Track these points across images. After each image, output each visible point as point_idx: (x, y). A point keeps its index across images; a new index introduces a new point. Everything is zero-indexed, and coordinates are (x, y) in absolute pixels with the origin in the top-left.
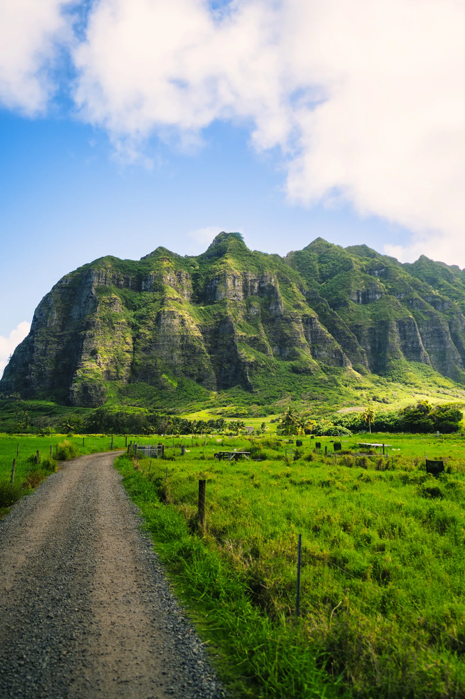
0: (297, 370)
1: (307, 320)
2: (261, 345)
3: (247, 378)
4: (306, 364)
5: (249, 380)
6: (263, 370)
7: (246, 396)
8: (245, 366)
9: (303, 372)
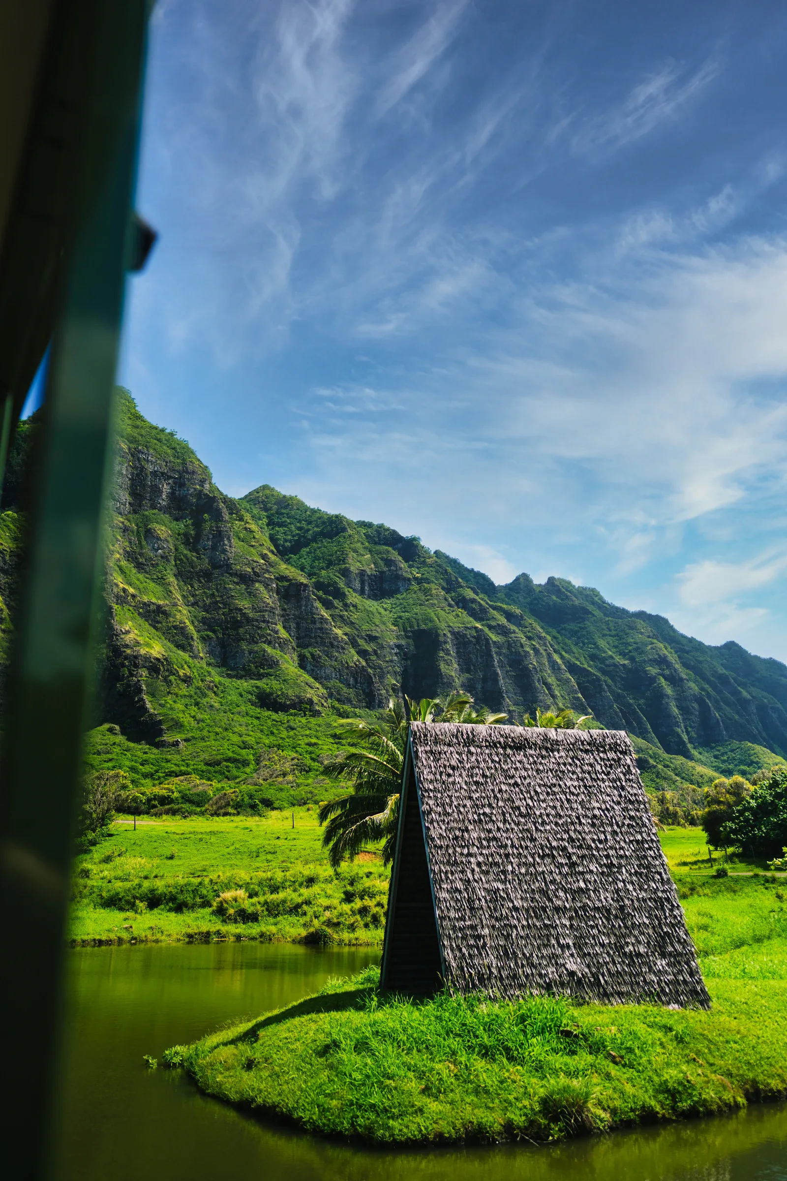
0: (275, 701)
1: (287, 589)
2: (175, 627)
3: (142, 700)
4: (299, 686)
5: (149, 705)
6: (184, 690)
7: (139, 753)
8: (136, 666)
9: (293, 706)
